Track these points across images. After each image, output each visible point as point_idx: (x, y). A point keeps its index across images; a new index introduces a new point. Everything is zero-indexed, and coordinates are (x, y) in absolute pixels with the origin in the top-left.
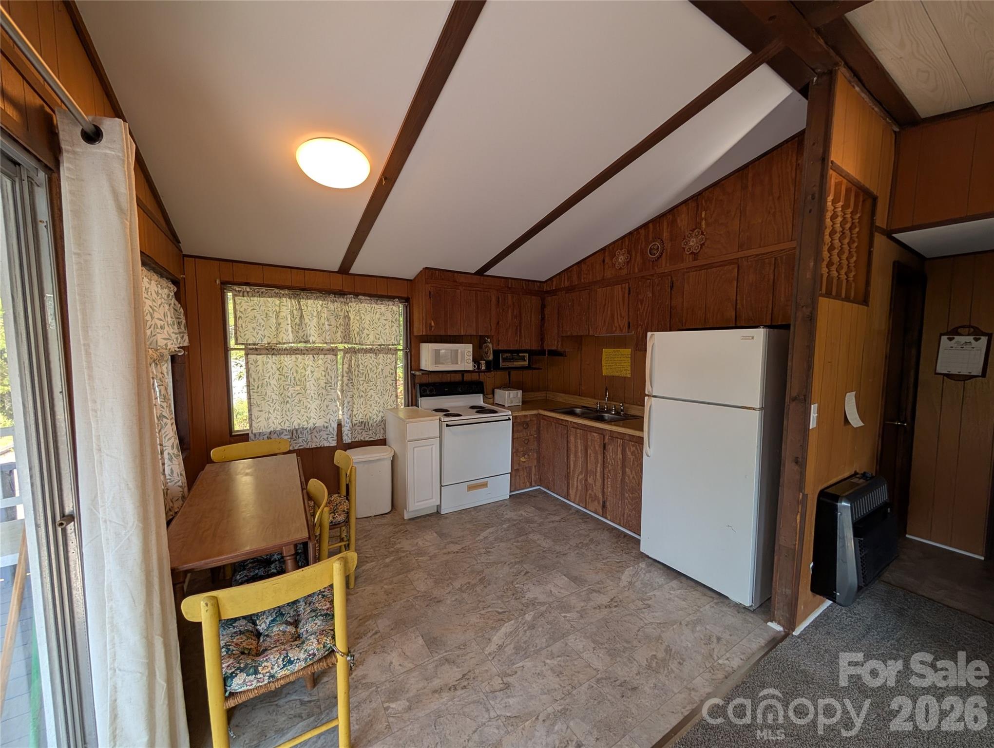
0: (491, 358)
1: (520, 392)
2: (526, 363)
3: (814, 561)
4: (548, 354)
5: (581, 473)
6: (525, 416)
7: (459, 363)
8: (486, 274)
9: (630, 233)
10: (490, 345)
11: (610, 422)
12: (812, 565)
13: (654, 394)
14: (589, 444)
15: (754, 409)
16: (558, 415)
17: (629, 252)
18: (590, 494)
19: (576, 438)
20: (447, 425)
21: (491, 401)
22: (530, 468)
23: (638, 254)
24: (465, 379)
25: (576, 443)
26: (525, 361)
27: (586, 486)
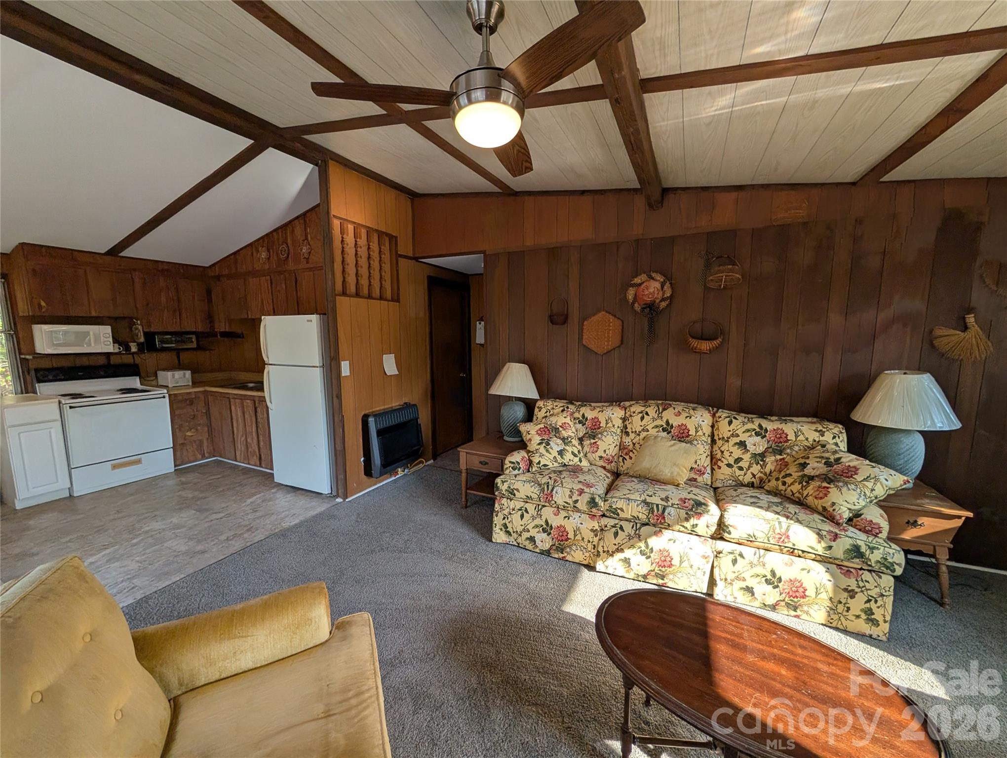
0: (142, 340)
1: (188, 373)
2: (194, 345)
3: (364, 457)
4: (221, 336)
5: (242, 436)
6: (190, 393)
7: (93, 345)
8: (121, 254)
9: (267, 235)
10: (140, 327)
11: (251, 389)
12: (362, 459)
13: (270, 363)
14: (245, 410)
15: (317, 367)
16: (231, 390)
17: (268, 251)
18: (250, 452)
19: (236, 407)
20: (71, 407)
21: (154, 383)
22: (201, 442)
23: (275, 254)
24: (112, 362)
25: (237, 411)
26: (192, 342)
27: (247, 445)
